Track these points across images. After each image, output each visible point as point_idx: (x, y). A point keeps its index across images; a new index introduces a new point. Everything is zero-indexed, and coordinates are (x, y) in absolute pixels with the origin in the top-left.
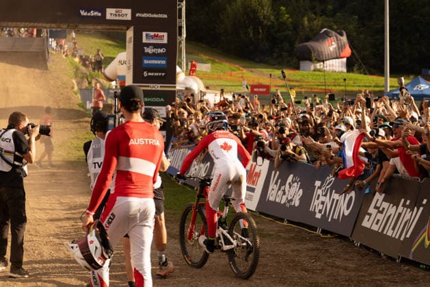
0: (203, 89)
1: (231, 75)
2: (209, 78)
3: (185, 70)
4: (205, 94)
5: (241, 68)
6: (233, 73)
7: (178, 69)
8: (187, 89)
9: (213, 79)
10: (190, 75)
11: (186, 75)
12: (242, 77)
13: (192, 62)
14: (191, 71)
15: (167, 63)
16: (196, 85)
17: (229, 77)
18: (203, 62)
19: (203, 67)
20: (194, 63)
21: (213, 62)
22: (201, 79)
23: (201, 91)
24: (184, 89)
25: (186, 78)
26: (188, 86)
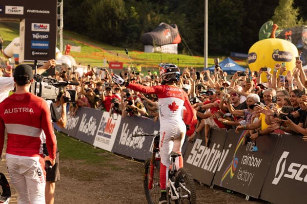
0: (75, 65)
1: (95, 55)
2: (79, 57)
3: (62, 50)
4: (76, 68)
5: (103, 50)
6: (97, 53)
7: (57, 50)
8: (63, 64)
9: (82, 57)
10: (65, 54)
11: (63, 54)
12: (103, 56)
13: (67, 45)
14: (67, 52)
15: (49, 45)
16: (70, 61)
17: (93, 56)
18: (75, 45)
19: (75, 49)
20: (69, 46)
21: (83, 45)
22: (74, 57)
23: (73, 66)
24: (61, 64)
25: (63, 57)
26: (64, 62)
